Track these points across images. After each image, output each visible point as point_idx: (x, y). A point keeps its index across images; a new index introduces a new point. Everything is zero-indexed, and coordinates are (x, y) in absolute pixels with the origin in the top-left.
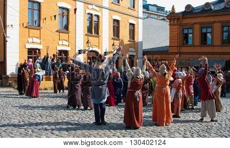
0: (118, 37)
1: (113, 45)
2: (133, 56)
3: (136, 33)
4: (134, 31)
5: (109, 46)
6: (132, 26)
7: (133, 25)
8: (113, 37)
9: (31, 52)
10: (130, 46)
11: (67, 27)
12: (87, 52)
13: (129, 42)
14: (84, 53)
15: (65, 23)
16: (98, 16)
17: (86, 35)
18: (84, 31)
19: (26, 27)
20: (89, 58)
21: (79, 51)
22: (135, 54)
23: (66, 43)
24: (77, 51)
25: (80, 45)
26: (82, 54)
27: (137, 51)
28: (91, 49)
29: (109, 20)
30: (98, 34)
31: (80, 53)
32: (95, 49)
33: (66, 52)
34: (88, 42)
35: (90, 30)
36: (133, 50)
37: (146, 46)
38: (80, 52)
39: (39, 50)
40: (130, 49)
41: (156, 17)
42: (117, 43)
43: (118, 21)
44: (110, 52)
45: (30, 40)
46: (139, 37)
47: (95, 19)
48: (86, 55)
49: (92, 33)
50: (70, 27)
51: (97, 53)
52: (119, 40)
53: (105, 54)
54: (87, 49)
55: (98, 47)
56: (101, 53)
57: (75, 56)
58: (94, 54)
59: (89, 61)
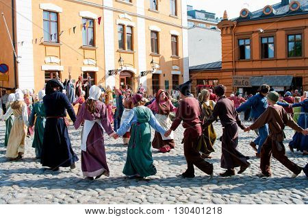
0: (158, 52)
1: (152, 62)
2: (178, 75)
3: (180, 47)
4: (177, 44)
5: (147, 64)
6: (174, 38)
7: (176, 37)
8: (151, 52)
9: (49, 75)
10: (173, 63)
11: (93, 43)
12: (119, 73)
13: (171, 59)
14: (116, 73)
15: (90, 37)
16: (131, 27)
17: (118, 51)
18: (115, 46)
19: (42, 44)
20: (122, 80)
21: (110, 71)
22: (179, 73)
23: (92, 62)
24: (107, 73)
25: (111, 64)
26: (114, 76)
27: (181, 69)
28: (124, 69)
29: (146, 32)
30: (132, 49)
31: (110, 75)
32: (128, 69)
33: (93, 74)
34: (120, 60)
35: (122, 45)
36: (177, 68)
37: (194, 63)
38: (110, 73)
39: (59, 72)
40: (174, 67)
41: (204, 25)
42: (156, 60)
43: (157, 33)
44: (148, 72)
45: (48, 60)
46: (184, 52)
47: (128, 30)
48: (118, 76)
49: (124, 48)
50: (97, 42)
51: (132, 74)
52: (159, 56)
53: (143, 74)
54: (119, 68)
55: (133, 65)
56: (137, 73)
57: (104, 78)
58: (129, 75)
59: (122, 84)
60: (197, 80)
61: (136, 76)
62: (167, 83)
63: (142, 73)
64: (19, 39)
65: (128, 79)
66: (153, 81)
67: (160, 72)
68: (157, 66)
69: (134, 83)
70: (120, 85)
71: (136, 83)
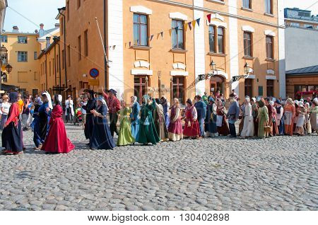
0: (251, 54)
1: (245, 66)
2: (272, 81)
3: (275, 48)
5: (240, 68)
6: (269, 39)
7: (271, 37)
8: (243, 55)
9: (138, 79)
10: (267, 66)
11: (183, 46)
12: (209, 78)
13: (266, 62)
14: (206, 78)
15: (180, 40)
16: (223, 28)
17: (208, 54)
18: (205, 49)
19: (132, 48)
20: (212, 86)
21: (200, 76)
22: (274, 78)
23: (182, 66)
24: (197, 76)
25: (201, 68)
26: (204, 81)
27: (277, 74)
28: (215, 73)
29: (238, 32)
30: (223, 51)
31: (200, 79)
32: (220, 73)
33: (182, 79)
34: (211, 64)
35: (213, 48)
36: (273, 72)
37: (290, 67)
38: (201, 77)
39: (148, 76)
40: (268, 71)
41: (298, 25)
42: (250, 63)
43: (250, 34)
44: (241, 77)
45: (137, 64)
46: (281, 54)
47: (219, 32)
48: (208, 80)
49: (215, 51)
50: (187, 45)
51: (223, 78)
52: (252, 59)
53: (234, 79)
54: (211, 72)
55: (225, 70)
56: (228, 77)
57: (194, 83)
58: (220, 80)
59: (213, 89)
60: (295, 85)
61: (228, 81)
62: (260, 88)
63: (234, 77)
64: (110, 43)
65: (218, 84)
66: (246, 88)
67: (253, 77)
68: (251, 70)
69: (225, 89)
70: (211, 91)
71: (228, 89)
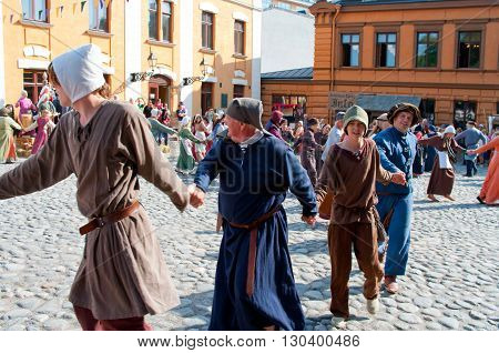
0: (212, 46)
1: (202, 63)
2: (242, 87)
3: (248, 40)
4: (243, 35)
5: (194, 66)
6: (240, 26)
7: (243, 23)
8: (201, 47)
9: (31, 75)
10: (236, 67)
11: (105, 25)
12: (148, 78)
13: (233, 60)
14: (143, 78)
15: (102, 14)
16: (171, 4)
17: (147, 42)
18: (142, 34)
19: (18, 23)
20: (152, 90)
21: (133, 75)
22: (244, 82)
23: (105, 58)
24: (128, 77)
25: (136, 64)
26: (139, 82)
27: (249, 77)
28: (157, 72)
29: (194, 12)
30: (170, 40)
31: (133, 80)
32: (164, 71)
34: (150, 58)
35: (154, 33)
36: (243, 74)
37: (270, 67)
38: (134, 78)
40: (236, 73)
41: (288, 6)
42: (209, 59)
43: (211, 15)
44: (195, 79)
45: (28, 51)
46: (254, 49)
47: (164, 8)
48: (146, 82)
49: (157, 39)
50: (113, 25)
51: (169, 80)
52: (213, 54)
53: (186, 82)
54: (149, 71)
55: (171, 67)
56: (177, 80)
57: (124, 85)
58: (163, 82)
59: (153, 96)
60: (273, 95)
61: (175, 84)
62: (224, 98)
63: (186, 80)
65: (162, 90)
66: (203, 95)
67: (214, 80)
68: (210, 70)
69: (172, 97)
70: (149, 99)
71: (176, 97)
